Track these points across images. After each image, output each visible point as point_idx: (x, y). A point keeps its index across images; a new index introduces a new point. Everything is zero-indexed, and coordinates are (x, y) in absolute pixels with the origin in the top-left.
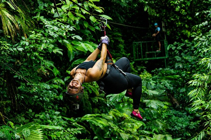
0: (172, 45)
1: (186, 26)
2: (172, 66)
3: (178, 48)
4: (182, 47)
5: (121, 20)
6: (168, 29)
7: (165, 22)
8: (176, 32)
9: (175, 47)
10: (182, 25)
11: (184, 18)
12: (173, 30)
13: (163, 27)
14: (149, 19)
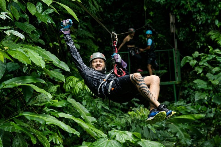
0: (189, 58)
1: (217, 22)
2: (188, 99)
3: (201, 63)
4: (208, 62)
5: (94, 7)
6: (181, 29)
7: (176, 15)
8: (197, 34)
9: (195, 62)
10: (209, 21)
11: (213, 7)
12: (191, 29)
13: (172, 23)
14: (145, 8)
